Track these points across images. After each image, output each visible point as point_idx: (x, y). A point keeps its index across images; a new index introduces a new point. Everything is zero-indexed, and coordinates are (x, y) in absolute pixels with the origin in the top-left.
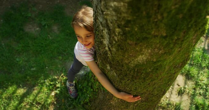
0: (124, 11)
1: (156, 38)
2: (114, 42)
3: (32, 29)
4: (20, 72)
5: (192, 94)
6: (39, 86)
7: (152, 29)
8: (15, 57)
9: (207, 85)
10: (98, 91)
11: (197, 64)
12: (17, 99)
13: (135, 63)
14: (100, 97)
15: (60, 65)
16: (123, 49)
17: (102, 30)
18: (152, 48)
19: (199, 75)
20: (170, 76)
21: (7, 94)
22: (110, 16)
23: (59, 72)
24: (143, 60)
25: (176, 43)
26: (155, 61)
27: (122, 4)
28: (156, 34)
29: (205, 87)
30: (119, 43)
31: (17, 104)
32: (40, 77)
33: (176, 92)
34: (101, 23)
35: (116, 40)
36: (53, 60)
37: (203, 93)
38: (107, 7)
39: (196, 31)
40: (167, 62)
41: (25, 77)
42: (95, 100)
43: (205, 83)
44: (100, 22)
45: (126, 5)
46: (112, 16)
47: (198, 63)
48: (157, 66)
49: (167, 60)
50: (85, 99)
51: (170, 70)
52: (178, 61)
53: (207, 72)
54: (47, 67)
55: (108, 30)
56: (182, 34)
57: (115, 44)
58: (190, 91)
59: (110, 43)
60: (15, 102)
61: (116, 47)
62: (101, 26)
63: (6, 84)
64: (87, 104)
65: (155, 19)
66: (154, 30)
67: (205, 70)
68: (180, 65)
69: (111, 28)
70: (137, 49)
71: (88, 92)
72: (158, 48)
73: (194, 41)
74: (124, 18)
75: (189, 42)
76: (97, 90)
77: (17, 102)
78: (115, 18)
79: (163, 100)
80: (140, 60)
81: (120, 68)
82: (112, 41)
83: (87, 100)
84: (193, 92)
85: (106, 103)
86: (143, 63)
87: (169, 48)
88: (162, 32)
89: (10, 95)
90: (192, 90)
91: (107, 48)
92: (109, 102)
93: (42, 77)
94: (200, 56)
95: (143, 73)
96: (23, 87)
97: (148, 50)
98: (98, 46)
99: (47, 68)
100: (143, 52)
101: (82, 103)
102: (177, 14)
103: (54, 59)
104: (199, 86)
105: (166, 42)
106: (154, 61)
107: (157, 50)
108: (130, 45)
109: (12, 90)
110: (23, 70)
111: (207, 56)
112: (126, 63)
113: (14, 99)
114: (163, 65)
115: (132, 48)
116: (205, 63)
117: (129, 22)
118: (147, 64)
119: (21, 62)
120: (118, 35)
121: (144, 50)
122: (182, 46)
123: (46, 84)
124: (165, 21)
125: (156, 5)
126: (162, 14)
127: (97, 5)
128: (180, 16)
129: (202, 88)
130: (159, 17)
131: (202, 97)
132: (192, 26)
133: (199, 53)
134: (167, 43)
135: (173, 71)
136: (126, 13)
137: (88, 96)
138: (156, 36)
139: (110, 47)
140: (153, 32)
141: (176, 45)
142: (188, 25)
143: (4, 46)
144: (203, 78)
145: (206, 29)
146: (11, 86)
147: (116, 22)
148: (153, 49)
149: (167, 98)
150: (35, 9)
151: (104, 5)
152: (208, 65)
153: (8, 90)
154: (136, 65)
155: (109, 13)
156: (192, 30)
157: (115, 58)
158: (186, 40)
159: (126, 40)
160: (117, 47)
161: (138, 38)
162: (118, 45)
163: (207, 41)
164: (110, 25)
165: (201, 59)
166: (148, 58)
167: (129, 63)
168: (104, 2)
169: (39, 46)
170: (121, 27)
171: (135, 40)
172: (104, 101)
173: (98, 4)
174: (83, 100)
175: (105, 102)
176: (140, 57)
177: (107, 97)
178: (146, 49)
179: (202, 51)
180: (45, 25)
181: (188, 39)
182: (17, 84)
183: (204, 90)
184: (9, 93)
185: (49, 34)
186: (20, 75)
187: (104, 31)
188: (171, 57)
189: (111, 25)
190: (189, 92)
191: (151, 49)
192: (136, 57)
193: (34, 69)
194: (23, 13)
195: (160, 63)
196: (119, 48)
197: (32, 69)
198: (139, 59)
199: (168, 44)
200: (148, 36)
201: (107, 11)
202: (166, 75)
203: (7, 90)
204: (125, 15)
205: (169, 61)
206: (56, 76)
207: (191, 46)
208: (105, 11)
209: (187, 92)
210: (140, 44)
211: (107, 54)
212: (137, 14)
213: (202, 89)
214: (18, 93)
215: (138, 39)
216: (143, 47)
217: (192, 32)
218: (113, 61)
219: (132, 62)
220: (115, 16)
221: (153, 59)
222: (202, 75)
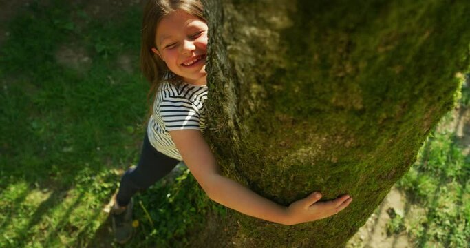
0: (272, 47)
1: (340, 112)
2: (247, 113)
3: (74, 60)
4: (36, 154)
5: (417, 236)
6: (78, 189)
7: (332, 92)
8: (30, 118)
9: (454, 218)
10: (207, 213)
11: (435, 170)
12: (25, 214)
13: (291, 161)
14: (210, 227)
15: (128, 146)
16: (265, 130)
17: (224, 83)
18: (329, 133)
19: (438, 194)
20: (368, 196)
21: (5, 202)
22: (240, 55)
23: (124, 161)
24: (309, 157)
25: (384, 127)
26: (335, 162)
27: (268, 32)
28: (341, 103)
29: (448, 222)
30: (257, 115)
31: (25, 226)
32: (81, 169)
33: (382, 227)
34: (222, 67)
35: (252, 108)
36: (114, 133)
37: (443, 236)
38: (234, 35)
39: (431, 104)
40: (361, 166)
41: (49, 167)
42: (198, 232)
43: (450, 214)
44: (220, 64)
45: (277, 35)
46: (246, 55)
47: (437, 168)
48: (339, 173)
49: (362, 162)
50: (177, 229)
51: (369, 184)
52: (388, 164)
53: (455, 189)
54: (100, 146)
55: (235, 84)
56: (398, 108)
57: (249, 117)
58: (415, 228)
59: (239, 114)
60: (21, 221)
61: (250, 122)
62: (221, 73)
63: (5, 177)
64: (180, 238)
65: (339, 71)
66: (337, 94)
67: (452, 184)
68: (392, 173)
69: (242, 82)
70: (296, 132)
71: (184, 213)
72: (342, 135)
73: (426, 123)
74: (270, 64)
75: (414, 126)
76: (204, 211)
77: (24, 221)
78: (251, 61)
79: (352, 245)
80: (301, 156)
81: (257, 169)
82: (243, 110)
83: (182, 231)
84: (420, 232)
85: (223, 241)
86: (309, 164)
87: (368, 137)
88: (354, 101)
89: (11, 203)
90: (418, 227)
91: (231, 123)
92: (229, 241)
93: (87, 169)
94: (444, 153)
95: (307, 185)
96: (41, 188)
97: (320, 136)
98: (212, 116)
99: (98, 149)
100: (309, 140)
101: (170, 235)
102: (390, 63)
103: (116, 131)
104: (436, 219)
105: (362, 123)
106: (332, 160)
107: (341, 139)
108: (281, 122)
109: (17, 192)
110: (45, 148)
111: (458, 153)
112: (269, 160)
113: (17, 214)
114: (351, 173)
115: (284, 129)
116: (452, 168)
117: (281, 72)
118: (316, 166)
119: (42, 130)
120: (257, 99)
121: (311, 135)
122: (397, 133)
123: (94, 187)
124: (361, 77)
125: (342, 42)
126: (355, 63)
127: (215, 25)
128: (397, 70)
129: (441, 225)
130: (349, 69)
131: (439, 244)
132: (422, 91)
133: (441, 145)
134: (364, 126)
135: (376, 185)
136: (277, 53)
137: (185, 221)
138: (339, 109)
139: (238, 120)
140: (333, 100)
141: (384, 130)
142: (413, 89)
143: (6, 93)
144: (445, 203)
145: (455, 99)
146: (14, 183)
147: (253, 70)
148: (332, 135)
149: (361, 240)
150: (84, 14)
151: (229, 29)
152: (459, 173)
153: (8, 193)
154: (293, 166)
155: (239, 48)
156: (421, 100)
157: (247, 147)
158: (407, 121)
159: (272, 112)
160: (252, 124)
161: (299, 109)
162: (255, 119)
163: (463, 118)
164: (241, 74)
165: (445, 157)
166: (320, 155)
167: (278, 160)
168: (230, 24)
169: (86, 98)
170: (263, 81)
171: (292, 114)
172: (218, 237)
173: (217, 25)
174: (173, 230)
175: (220, 240)
176: (303, 150)
177: (226, 230)
178: (316, 135)
179: (450, 141)
180: (102, 53)
181: (412, 120)
182: (27, 179)
183: (446, 228)
184: (9, 199)
185: (110, 74)
186: (36, 161)
187: (226, 86)
188: (372, 157)
189: (243, 75)
190: (410, 231)
191: (326, 134)
192: (292, 149)
193: (70, 149)
194: (56, 22)
195: (345, 168)
196: (258, 127)
197: (65, 150)
198: (299, 154)
199: (365, 129)
200: (322, 108)
201: (236, 45)
202: (358, 195)
203: (5, 191)
204: (275, 57)
205: (366, 164)
206: (118, 169)
207: (419, 135)
208: (230, 44)
209: (407, 231)
210: (305, 122)
211: (230, 135)
212: (300, 59)
213: (440, 227)
214: (28, 202)
215: (300, 112)
216: (310, 130)
217: (420, 107)
218: (243, 153)
219: (284, 160)
220: (253, 57)
221: (332, 157)
222: (443, 196)
